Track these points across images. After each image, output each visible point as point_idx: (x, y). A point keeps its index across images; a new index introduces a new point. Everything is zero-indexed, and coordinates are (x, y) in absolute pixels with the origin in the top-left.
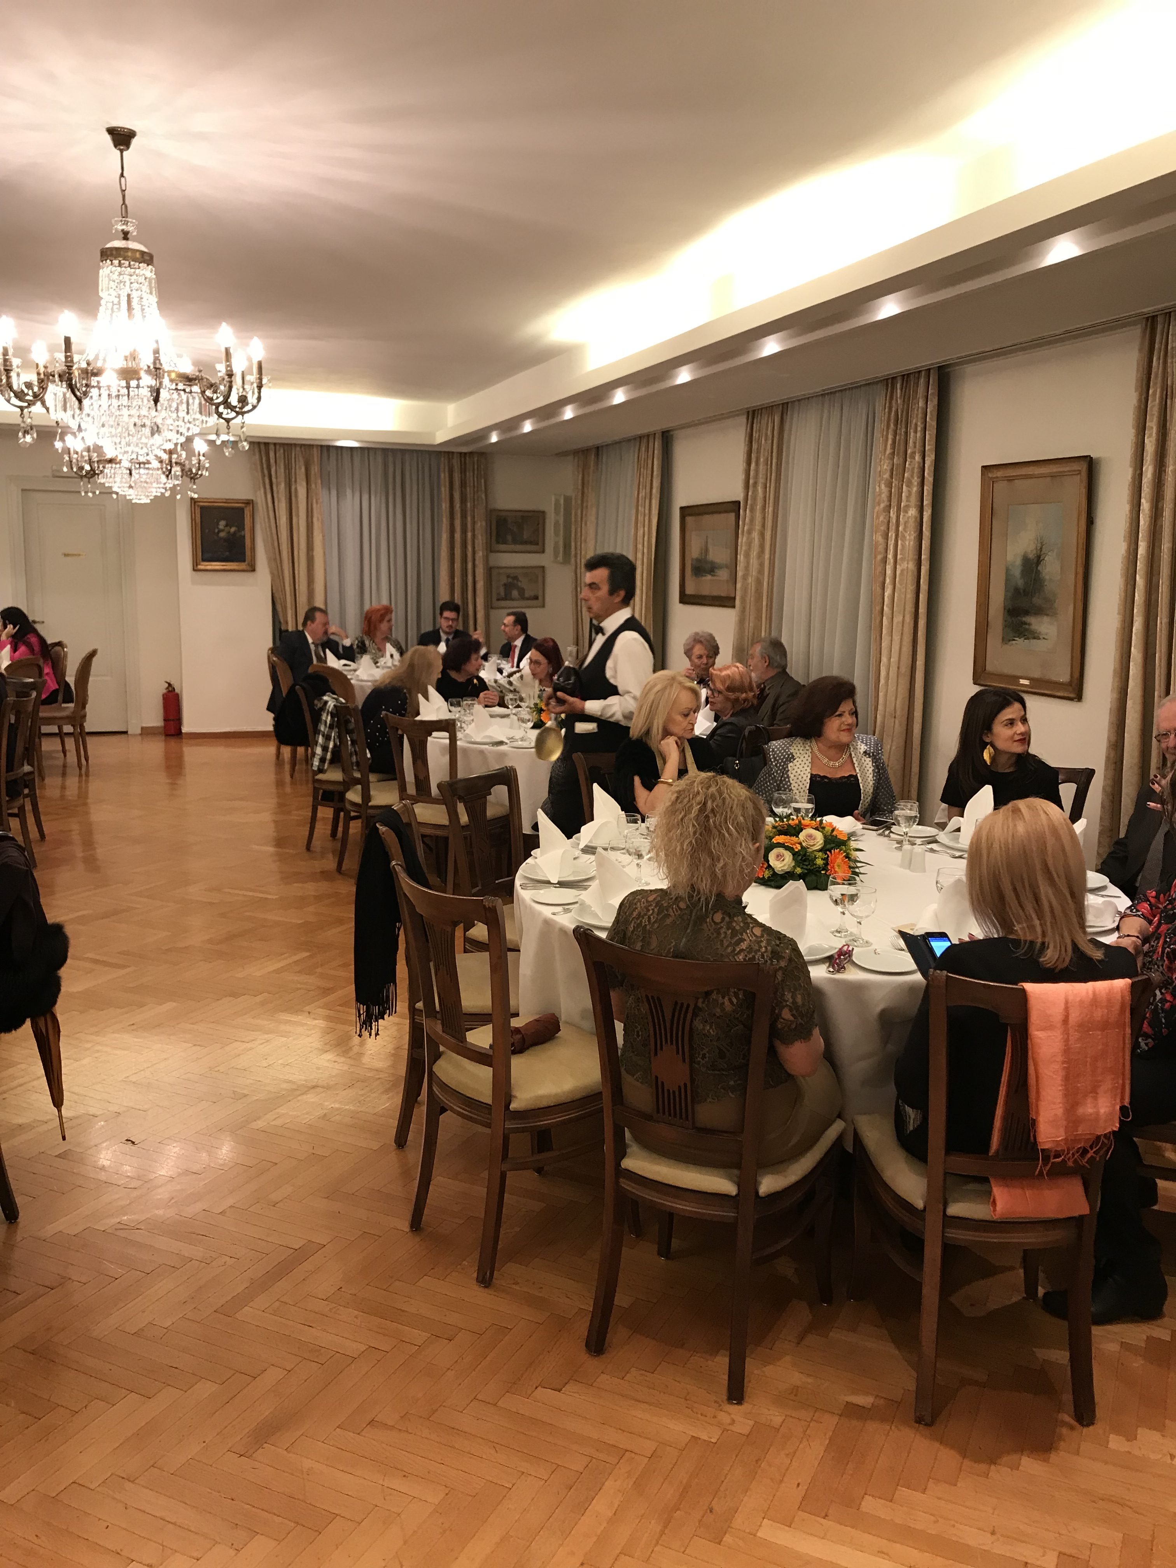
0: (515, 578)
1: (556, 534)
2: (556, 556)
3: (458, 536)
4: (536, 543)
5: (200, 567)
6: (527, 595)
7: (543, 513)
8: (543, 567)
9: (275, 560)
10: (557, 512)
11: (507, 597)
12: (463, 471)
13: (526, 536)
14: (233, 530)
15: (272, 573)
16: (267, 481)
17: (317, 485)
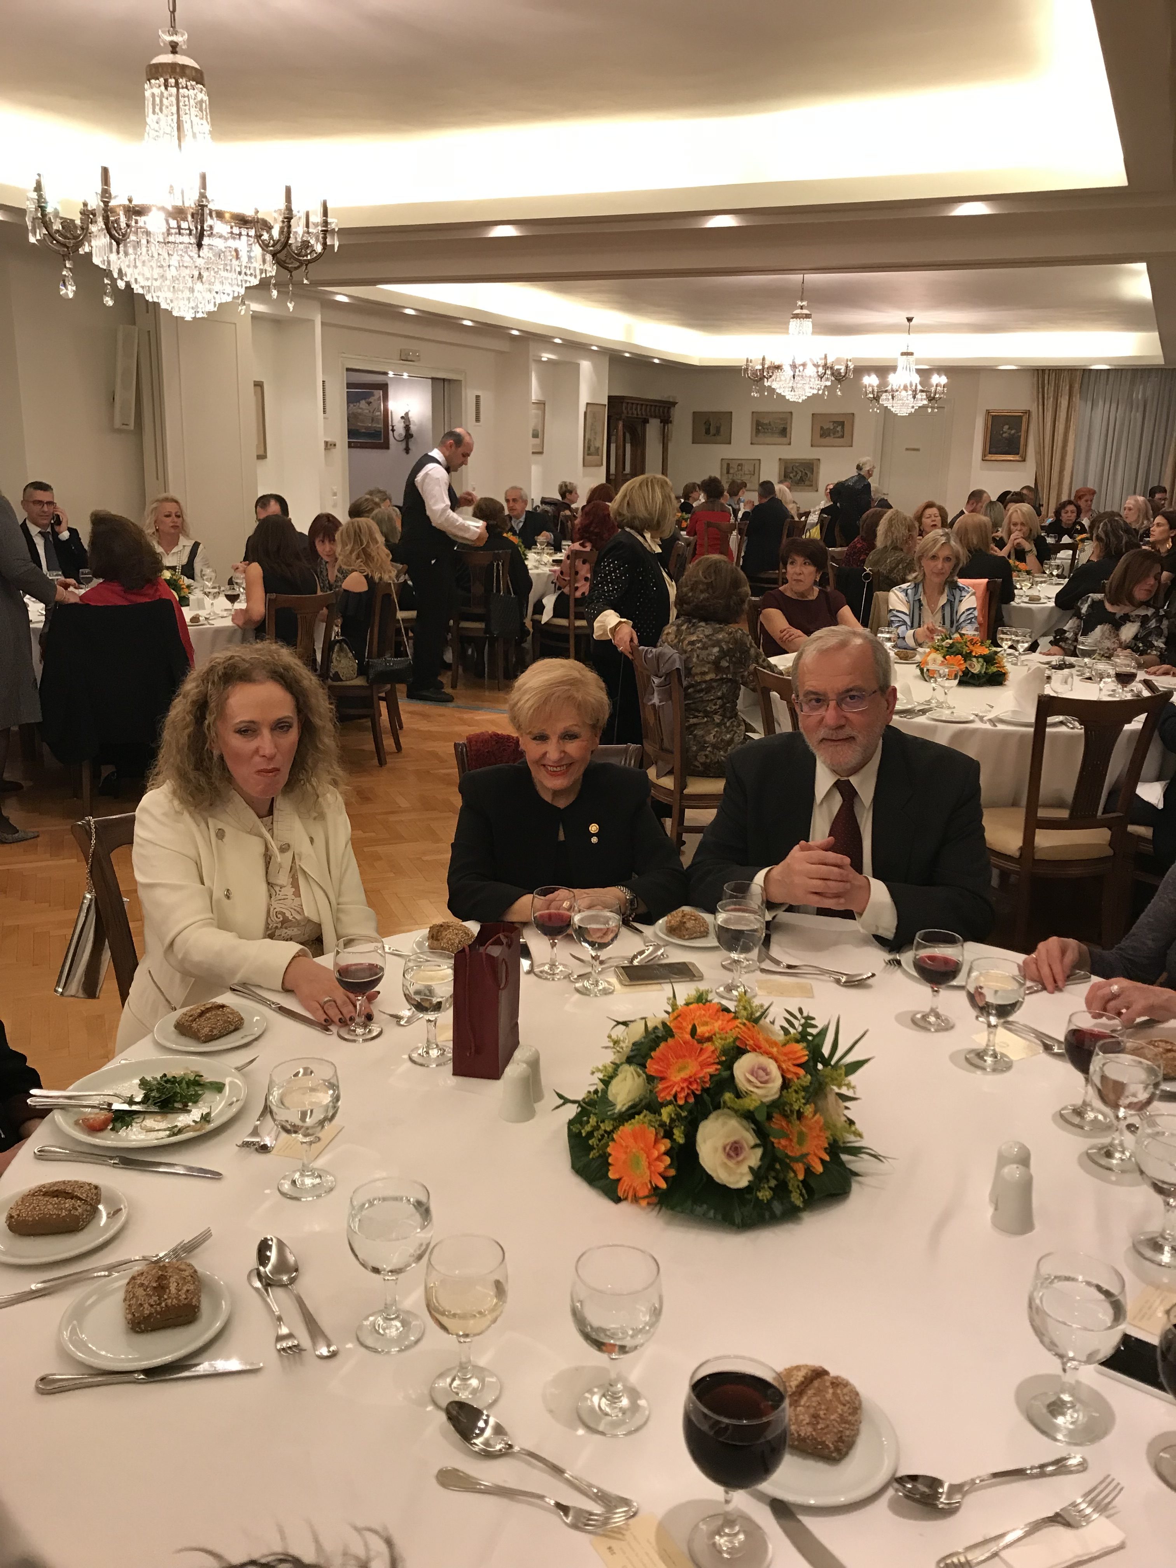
5: (987, 458)
9: (1040, 453)
14: (1013, 432)
15: (1037, 462)
16: (1040, 396)
17: (1076, 399)
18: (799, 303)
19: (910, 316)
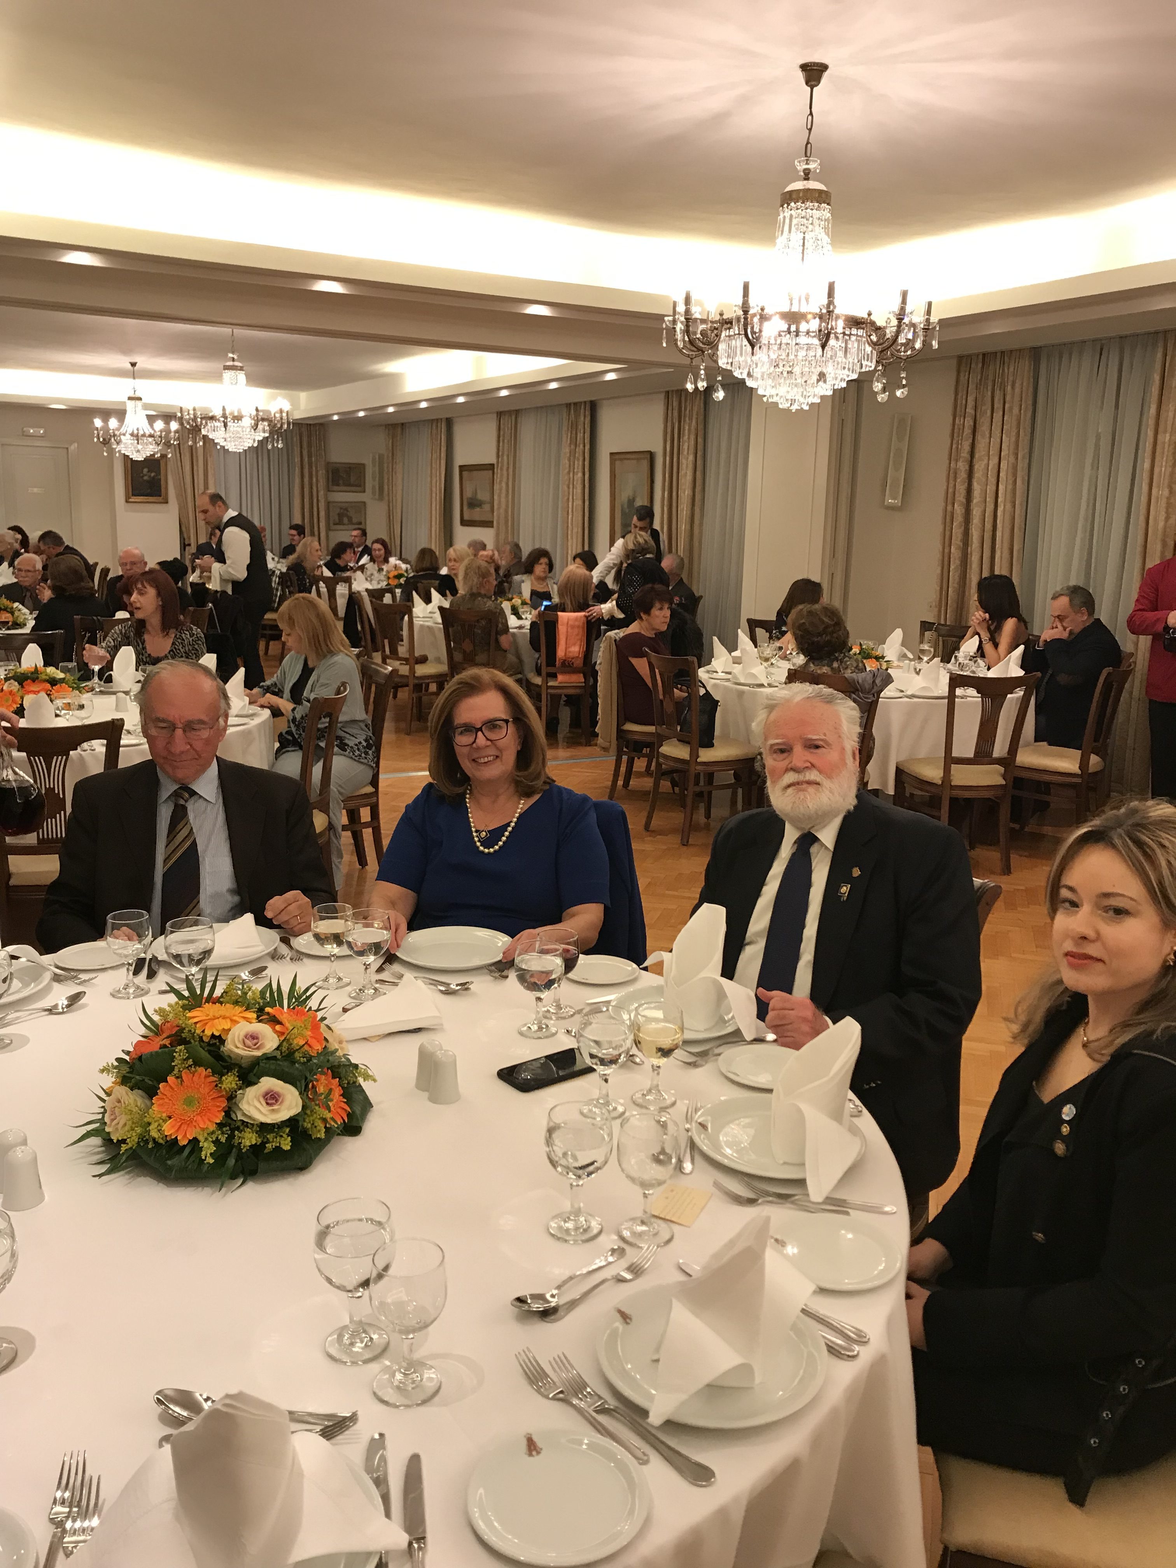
0: (346, 509)
1: (374, 479)
2: (374, 493)
3: (306, 480)
4: (360, 486)
5: (130, 500)
6: (355, 520)
7: (363, 465)
8: (364, 503)
9: (182, 496)
10: (374, 466)
11: (340, 523)
12: (309, 436)
13: (352, 480)
14: (153, 474)
15: (180, 505)
18: (231, 355)
19: (133, 361)
